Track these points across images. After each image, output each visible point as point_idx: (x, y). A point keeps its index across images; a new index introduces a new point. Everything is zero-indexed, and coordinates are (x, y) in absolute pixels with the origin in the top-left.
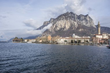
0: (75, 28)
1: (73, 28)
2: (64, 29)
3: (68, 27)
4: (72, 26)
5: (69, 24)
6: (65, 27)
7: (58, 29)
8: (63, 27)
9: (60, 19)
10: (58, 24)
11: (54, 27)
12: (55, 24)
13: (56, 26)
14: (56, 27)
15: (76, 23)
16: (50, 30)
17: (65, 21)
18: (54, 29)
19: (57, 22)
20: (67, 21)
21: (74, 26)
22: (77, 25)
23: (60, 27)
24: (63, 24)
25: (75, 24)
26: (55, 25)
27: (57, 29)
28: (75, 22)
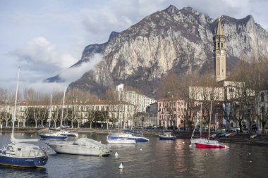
0: (195, 67)
1: (187, 68)
2: (149, 71)
3: (166, 63)
4: (182, 62)
5: (173, 51)
6: (155, 65)
7: (129, 72)
8: (147, 64)
9: (138, 34)
10: (129, 52)
11: (114, 63)
12: (117, 51)
13: (119, 60)
14: (122, 63)
15: (198, 48)
16: (97, 78)
17: (156, 39)
18: (112, 74)
19: (126, 44)
20: (162, 42)
21: (192, 61)
22: (204, 57)
23: (136, 64)
24: (149, 52)
25: (193, 51)
26: (116, 56)
27: (125, 75)
28: (194, 45)
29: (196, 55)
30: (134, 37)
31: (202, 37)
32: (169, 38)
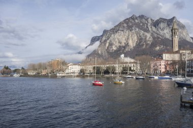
0: (147, 44)
1: (143, 45)
2: (124, 47)
3: (132, 44)
4: (140, 42)
5: (136, 37)
6: (127, 45)
7: (114, 48)
8: (123, 44)
9: (118, 30)
10: (114, 39)
11: (107, 45)
12: (108, 39)
13: (110, 43)
14: (111, 44)
15: (148, 35)
16: (100, 52)
17: (127, 32)
18: (106, 50)
19: (113, 35)
20: (130, 33)
21: (145, 42)
22: (151, 39)
23: (118, 45)
24: (124, 39)
25: (146, 36)
26: (108, 41)
27: (113, 50)
28: (146, 34)
29: (148, 38)
30: (116, 32)
31: (150, 29)
32: (134, 31)
